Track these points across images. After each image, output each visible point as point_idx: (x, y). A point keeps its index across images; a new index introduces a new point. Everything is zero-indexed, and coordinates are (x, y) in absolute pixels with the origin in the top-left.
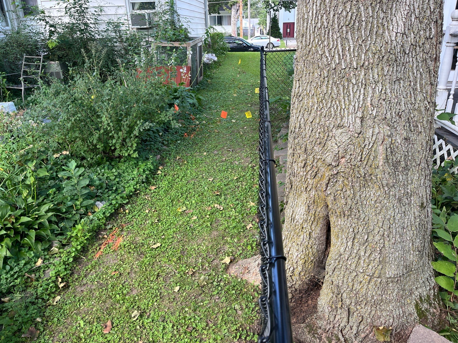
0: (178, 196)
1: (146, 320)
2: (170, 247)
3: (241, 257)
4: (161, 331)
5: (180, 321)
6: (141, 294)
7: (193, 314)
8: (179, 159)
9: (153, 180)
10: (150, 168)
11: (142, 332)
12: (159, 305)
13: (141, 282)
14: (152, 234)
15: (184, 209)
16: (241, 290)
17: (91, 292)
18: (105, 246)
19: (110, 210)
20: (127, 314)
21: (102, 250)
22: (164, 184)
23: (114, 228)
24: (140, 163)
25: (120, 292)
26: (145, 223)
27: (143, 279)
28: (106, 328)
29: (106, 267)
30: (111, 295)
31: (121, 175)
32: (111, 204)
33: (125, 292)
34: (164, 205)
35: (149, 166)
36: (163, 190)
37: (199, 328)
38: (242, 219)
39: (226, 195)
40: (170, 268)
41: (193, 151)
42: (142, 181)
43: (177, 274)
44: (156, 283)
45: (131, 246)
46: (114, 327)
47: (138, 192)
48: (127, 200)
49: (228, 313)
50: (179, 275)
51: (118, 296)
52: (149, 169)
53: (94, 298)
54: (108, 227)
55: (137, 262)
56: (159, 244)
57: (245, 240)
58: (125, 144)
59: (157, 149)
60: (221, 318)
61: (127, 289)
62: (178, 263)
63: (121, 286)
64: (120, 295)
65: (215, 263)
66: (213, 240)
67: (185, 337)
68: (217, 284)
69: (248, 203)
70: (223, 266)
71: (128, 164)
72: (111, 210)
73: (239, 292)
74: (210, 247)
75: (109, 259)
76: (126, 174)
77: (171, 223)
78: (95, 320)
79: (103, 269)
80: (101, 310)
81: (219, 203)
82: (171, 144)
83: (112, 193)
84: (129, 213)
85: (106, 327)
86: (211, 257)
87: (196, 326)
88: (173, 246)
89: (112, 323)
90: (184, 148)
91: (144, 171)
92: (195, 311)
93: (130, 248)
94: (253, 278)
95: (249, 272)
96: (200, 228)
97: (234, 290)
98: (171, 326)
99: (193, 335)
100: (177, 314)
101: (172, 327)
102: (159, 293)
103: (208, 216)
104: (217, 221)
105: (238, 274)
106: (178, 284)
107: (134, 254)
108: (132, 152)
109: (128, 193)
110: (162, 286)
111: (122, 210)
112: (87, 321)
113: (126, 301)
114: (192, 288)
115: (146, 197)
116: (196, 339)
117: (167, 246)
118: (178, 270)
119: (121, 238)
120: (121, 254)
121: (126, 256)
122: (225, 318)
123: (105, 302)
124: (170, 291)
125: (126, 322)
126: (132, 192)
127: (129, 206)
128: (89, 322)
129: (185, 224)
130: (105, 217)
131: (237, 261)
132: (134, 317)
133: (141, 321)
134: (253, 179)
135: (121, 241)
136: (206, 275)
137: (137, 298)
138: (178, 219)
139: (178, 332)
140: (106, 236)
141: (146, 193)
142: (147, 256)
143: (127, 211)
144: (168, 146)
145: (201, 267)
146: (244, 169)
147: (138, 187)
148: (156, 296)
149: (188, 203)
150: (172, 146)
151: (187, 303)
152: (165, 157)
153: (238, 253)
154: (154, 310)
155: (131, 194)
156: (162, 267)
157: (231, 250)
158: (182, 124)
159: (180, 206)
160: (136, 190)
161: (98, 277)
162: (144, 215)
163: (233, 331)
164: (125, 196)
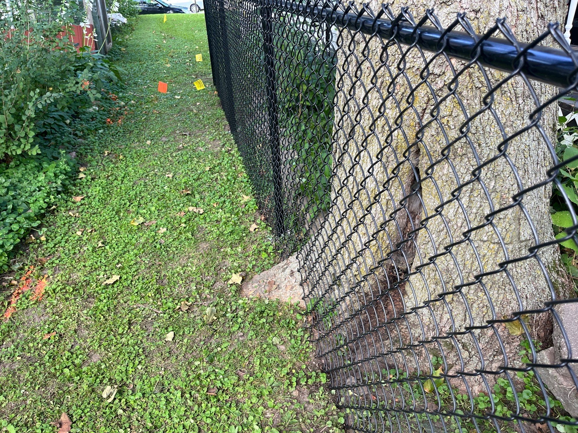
0: (125, 204)
1: (132, 397)
2: (137, 277)
3: (257, 270)
4: (165, 407)
5: (192, 384)
6: (109, 359)
7: (211, 367)
8: (109, 154)
9: (74, 188)
10: (65, 169)
11: (129, 417)
12: (146, 367)
13: (101, 340)
14: (99, 264)
15: (142, 221)
16: (274, 315)
17: (14, 374)
18: (18, 298)
19: (12, 241)
20: (93, 395)
21: (13, 305)
22: (95, 190)
23: (26, 268)
24: (45, 165)
25: (70, 364)
26: (82, 250)
27: (105, 334)
28: (60, 427)
29: (29, 330)
30: (53, 371)
31: (16, 185)
32: (11, 231)
33: (77, 361)
34: (106, 220)
35: (63, 168)
36: (97, 199)
37: (228, 385)
38: (238, 220)
39: (202, 193)
40: (147, 309)
41: (129, 141)
42: (57, 190)
43: (162, 315)
44: (131, 335)
45: (67, 288)
46: (75, 422)
47: (54, 207)
48: (39, 222)
49: (266, 353)
50: (166, 316)
51: (66, 371)
52: (64, 172)
53: (22, 384)
54: (16, 267)
55: (85, 312)
56: (116, 278)
57: (254, 246)
58: (13, 135)
59: (69, 142)
60: (258, 363)
61: (80, 356)
62: (158, 299)
63: (67, 354)
64: (70, 367)
65: (218, 286)
66: (205, 255)
67: (209, 405)
68: (233, 315)
69: (240, 198)
70: (234, 287)
71: (23, 169)
72: (15, 240)
73: (272, 319)
74: (203, 265)
75: (31, 317)
76: (25, 183)
77: (127, 244)
78: (36, 418)
79: (26, 334)
80: (43, 400)
81: (194, 204)
82: (88, 135)
83: (8, 214)
84: (47, 241)
85: (61, 425)
86: (209, 279)
87: (223, 384)
88: (141, 276)
89: (71, 417)
90: (113, 138)
91: (56, 176)
92: (211, 362)
93: (66, 292)
94: (288, 295)
95: (278, 287)
96: (176, 243)
97: (262, 317)
98: (179, 394)
99: (221, 399)
100: (183, 373)
101: (182, 397)
102: (141, 350)
103: (184, 225)
104: (200, 229)
105: (262, 295)
106: (170, 329)
107: (75, 299)
108: (28, 147)
109: (37, 211)
110: (143, 337)
111: (33, 238)
112: (20, 424)
113: (84, 376)
114: (195, 329)
115: (71, 213)
116: (228, 405)
117: (131, 277)
118: (161, 309)
119: (44, 280)
120: (51, 304)
121: (62, 306)
122: (264, 362)
123: (45, 385)
124: (160, 342)
125: (95, 409)
126: (42, 209)
127: (45, 229)
128: (26, 424)
129: (151, 241)
130: (6, 252)
131: (252, 278)
132: (109, 397)
133: (123, 400)
134: (234, 166)
135: (45, 285)
136: (212, 305)
137: (103, 366)
138: (136, 237)
139: (193, 401)
140: (15, 282)
141: (68, 208)
142: (102, 298)
143: (43, 238)
144: (84, 137)
145: (198, 296)
146: (216, 155)
147: (53, 200)
148: (138, 355)
149: (145, 211)
150: (91, 138)
151: (195, 354)
152: (84, 153)
153: (250, 266)
154: (141, 378)
155: (43, 211)
156: (133, 309)
157: (237, 265)
158: (99, 106)
159: (132, 218)
160: (49, 205)
161: (20, 348)
162: (76, 238)
163: (284, 376)
164: (32, 215)
